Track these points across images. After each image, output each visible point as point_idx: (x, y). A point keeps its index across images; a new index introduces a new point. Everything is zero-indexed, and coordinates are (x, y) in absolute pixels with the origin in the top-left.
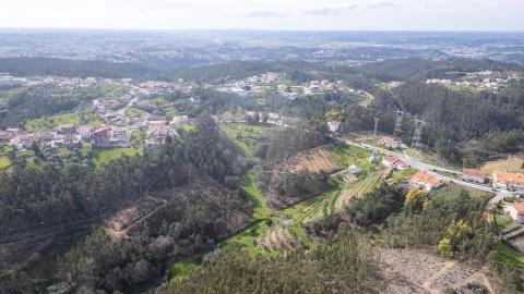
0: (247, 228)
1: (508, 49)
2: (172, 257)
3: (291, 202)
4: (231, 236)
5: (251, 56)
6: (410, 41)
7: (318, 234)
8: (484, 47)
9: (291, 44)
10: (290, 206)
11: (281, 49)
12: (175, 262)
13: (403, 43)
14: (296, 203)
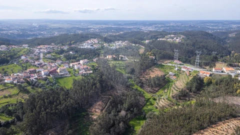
0: (147, 102)
1: (162, 27)
2: (127, 120)
3: (157, 89)
4: (143, 107)
5: (59, 32)
6: (126, 24)
7: (180, 99)
8: (154, 26)
9: (74, 26)
10: (157, 91)
11: (72, 29)
12: (129, 121)
13: (123, 25)
14: (159, 90)
